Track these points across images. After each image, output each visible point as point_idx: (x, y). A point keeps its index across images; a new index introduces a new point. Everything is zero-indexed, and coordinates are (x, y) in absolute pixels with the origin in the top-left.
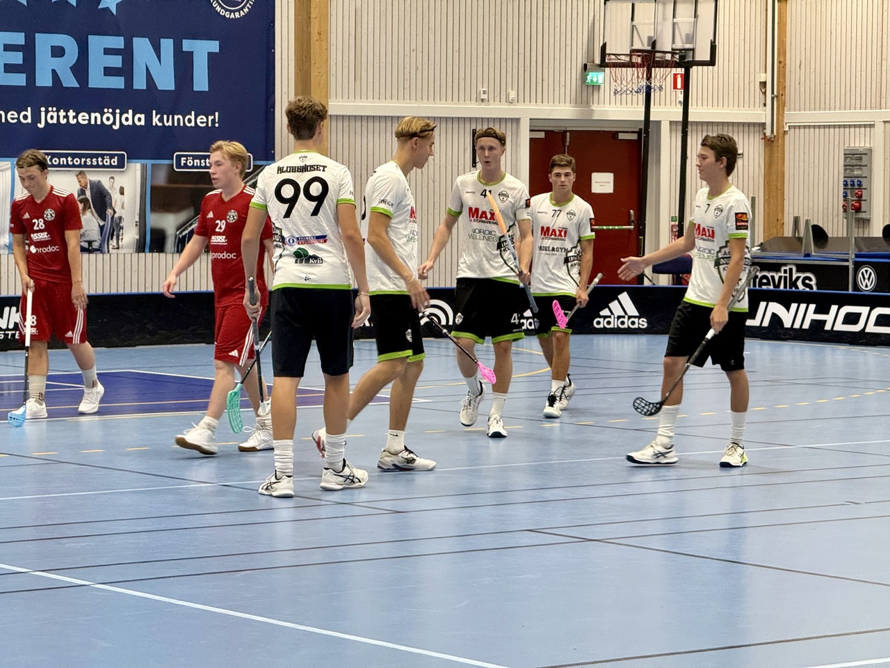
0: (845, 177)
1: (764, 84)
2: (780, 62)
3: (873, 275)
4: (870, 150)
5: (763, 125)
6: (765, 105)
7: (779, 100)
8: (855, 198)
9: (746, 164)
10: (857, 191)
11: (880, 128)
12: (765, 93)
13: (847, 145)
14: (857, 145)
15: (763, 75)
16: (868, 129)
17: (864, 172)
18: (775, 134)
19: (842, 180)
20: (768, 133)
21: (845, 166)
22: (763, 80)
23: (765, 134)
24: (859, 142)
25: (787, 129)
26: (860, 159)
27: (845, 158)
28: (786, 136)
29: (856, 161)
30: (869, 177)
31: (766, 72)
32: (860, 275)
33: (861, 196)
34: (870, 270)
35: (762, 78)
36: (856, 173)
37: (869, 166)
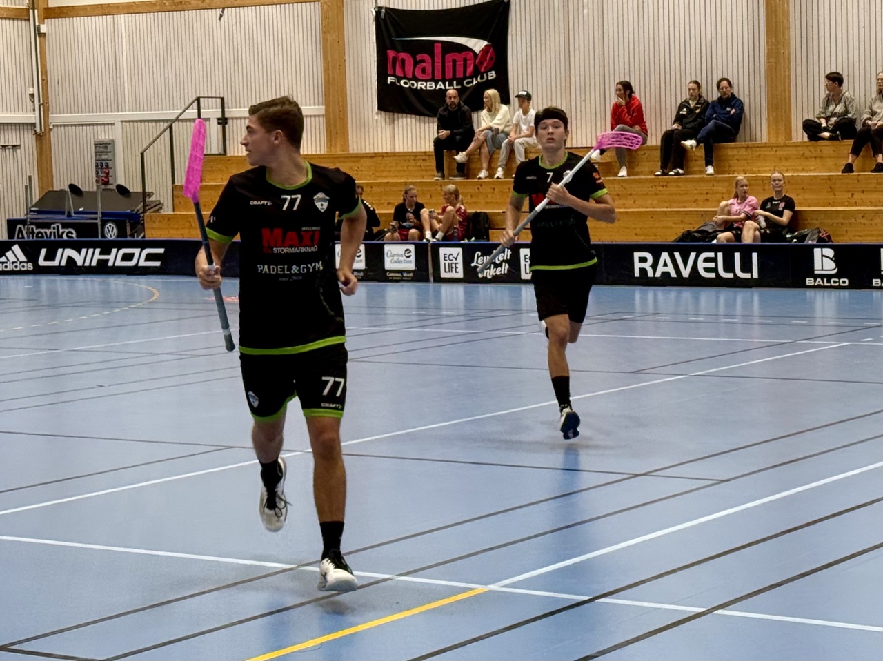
0: (96, 160)
1: (32, 96)
2: (43, 80)
3: (115, 229)
4: (113, 141)
5: (34, 125)
6: (34, 110)
7: (45, 107)
8: (104, 175)
9: (23, 152)
10: (105, 170)
11: (118, 126)
12: (33, 102)
13: (96, 137)
14: (103, 138)
15: (31, 89)
16: (110, 127)
17: (110, 156)
18: (43, 130)
19: (94, 162)
20: (38, 130)
21: (96, 152)
22: (31, 92)
23: (35, 131)
24: (104, 135)
25: (51, 127)
26: (106, 147)
27: (95, 147)
28: (51, 132)
29: (104, 149)
30: (113, 160)
31: (33, 87)
32: (106, 229)
33: (108, 174)
34: (112, 225)
35: (31, 91)
36: (104, 157)
37: (113, 152)
